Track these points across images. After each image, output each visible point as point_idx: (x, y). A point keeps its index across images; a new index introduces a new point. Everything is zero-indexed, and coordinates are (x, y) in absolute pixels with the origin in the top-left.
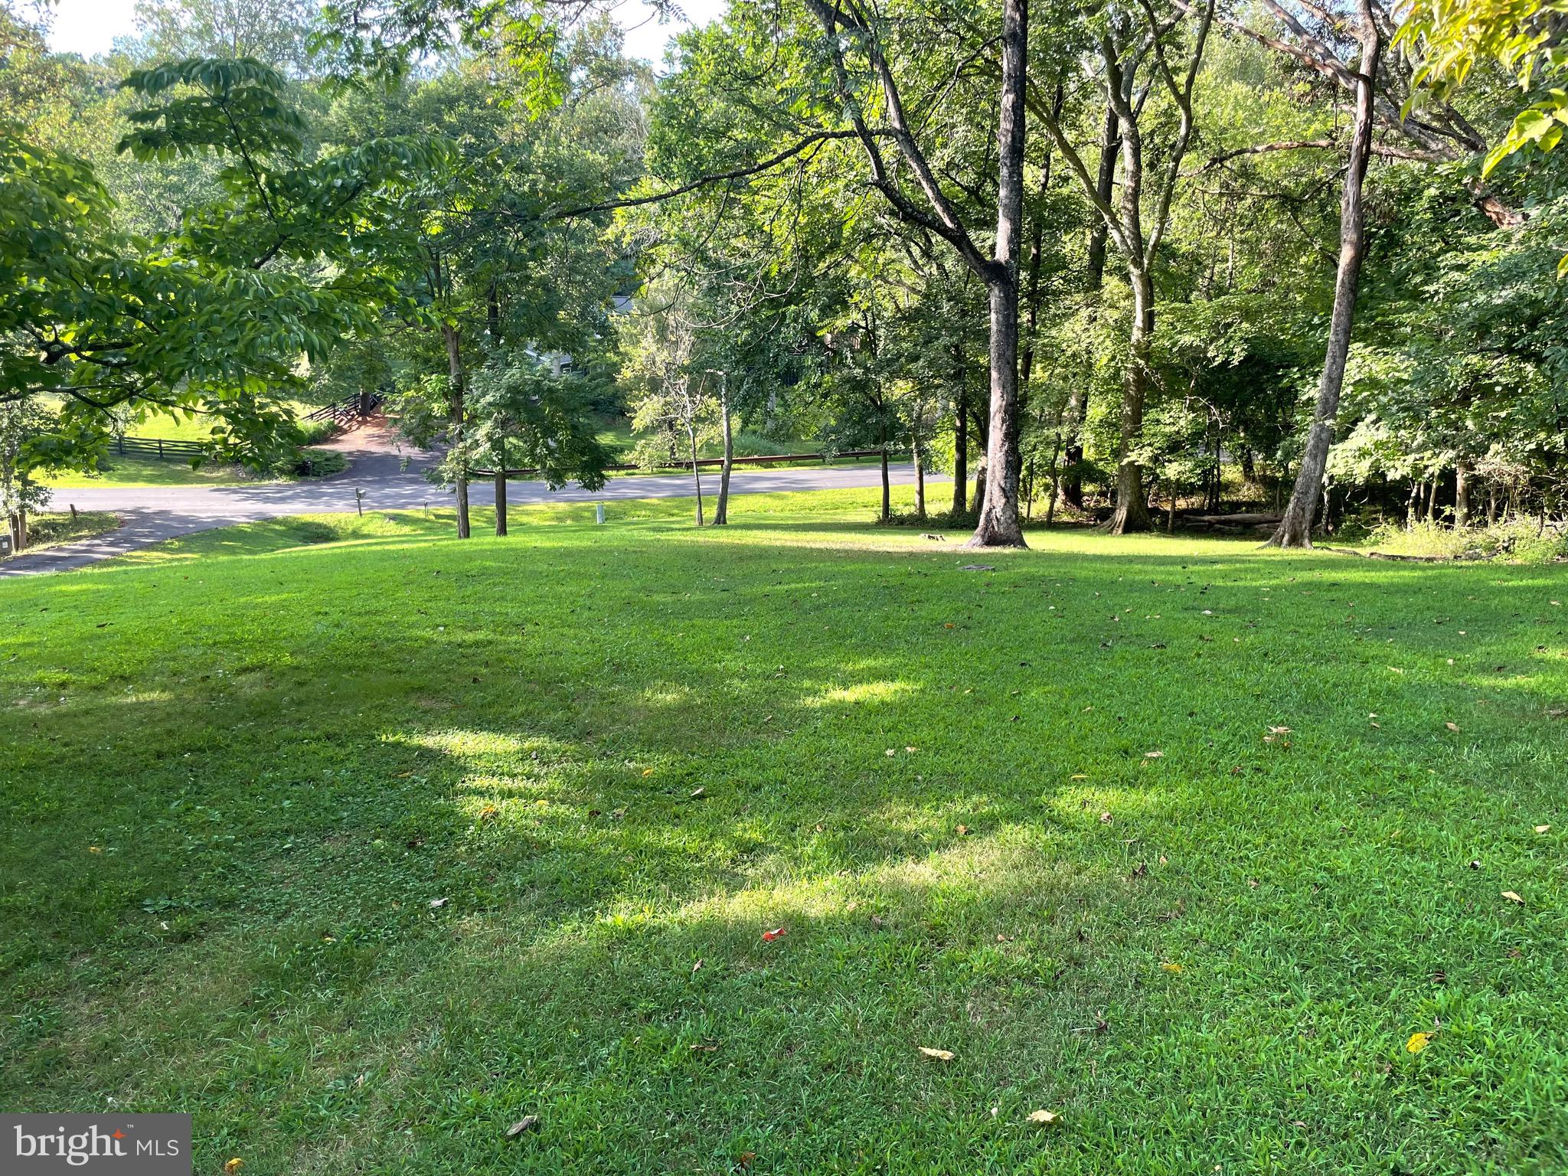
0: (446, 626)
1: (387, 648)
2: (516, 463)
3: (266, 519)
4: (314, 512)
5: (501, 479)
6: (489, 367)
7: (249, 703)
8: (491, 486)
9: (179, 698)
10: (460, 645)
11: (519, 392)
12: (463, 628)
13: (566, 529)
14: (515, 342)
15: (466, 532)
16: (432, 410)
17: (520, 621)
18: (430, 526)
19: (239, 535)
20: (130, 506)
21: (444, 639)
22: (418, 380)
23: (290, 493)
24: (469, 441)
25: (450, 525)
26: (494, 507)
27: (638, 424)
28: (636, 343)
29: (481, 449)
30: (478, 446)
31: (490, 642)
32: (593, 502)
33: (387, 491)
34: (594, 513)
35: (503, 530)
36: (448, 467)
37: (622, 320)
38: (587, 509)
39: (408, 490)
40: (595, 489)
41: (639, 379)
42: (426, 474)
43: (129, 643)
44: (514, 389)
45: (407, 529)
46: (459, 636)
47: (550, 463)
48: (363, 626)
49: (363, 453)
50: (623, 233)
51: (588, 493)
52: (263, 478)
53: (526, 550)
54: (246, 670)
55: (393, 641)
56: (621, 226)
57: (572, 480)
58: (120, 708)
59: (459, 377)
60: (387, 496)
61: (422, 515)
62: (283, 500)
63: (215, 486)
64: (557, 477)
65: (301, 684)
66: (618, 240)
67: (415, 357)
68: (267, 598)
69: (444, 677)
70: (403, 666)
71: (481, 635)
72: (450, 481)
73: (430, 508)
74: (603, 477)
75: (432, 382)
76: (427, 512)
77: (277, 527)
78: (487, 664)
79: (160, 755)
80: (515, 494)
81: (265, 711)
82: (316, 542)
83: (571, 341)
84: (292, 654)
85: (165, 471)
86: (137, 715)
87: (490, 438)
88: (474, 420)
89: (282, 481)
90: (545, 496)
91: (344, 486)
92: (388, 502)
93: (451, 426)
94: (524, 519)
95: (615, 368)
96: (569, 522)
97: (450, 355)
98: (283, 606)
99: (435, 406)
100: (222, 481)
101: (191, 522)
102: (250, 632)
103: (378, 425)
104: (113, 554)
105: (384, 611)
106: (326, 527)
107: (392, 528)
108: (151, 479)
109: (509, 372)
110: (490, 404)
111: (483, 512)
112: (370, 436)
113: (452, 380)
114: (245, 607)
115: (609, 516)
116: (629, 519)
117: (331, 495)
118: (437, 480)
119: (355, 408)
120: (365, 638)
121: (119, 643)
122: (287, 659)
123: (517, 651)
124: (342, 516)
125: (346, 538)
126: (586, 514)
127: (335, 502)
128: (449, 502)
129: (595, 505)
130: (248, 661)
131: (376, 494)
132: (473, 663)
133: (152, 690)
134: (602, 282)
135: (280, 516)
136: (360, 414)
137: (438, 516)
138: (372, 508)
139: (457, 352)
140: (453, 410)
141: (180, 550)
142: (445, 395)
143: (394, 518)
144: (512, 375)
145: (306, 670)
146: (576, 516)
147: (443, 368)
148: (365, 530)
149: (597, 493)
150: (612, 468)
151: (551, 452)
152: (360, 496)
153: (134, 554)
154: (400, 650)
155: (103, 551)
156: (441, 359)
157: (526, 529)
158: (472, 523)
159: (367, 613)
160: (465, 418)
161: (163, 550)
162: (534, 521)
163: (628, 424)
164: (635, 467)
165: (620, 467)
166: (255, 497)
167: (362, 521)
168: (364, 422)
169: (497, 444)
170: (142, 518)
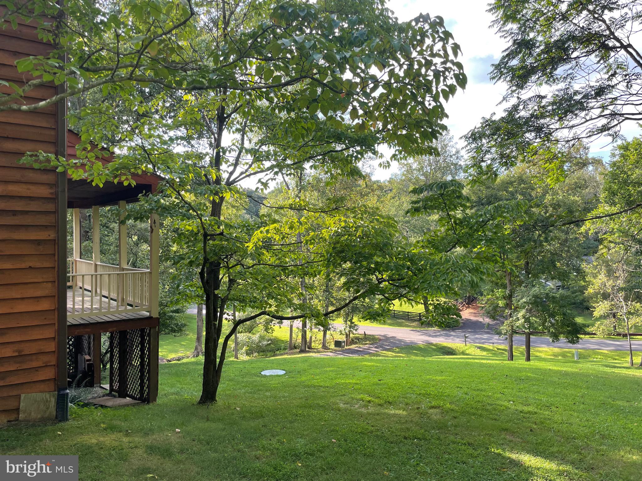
0: (513, 402)
1: (489, 407)
2: (535, 329)
3: (429, 343)
4: (447, 342)
5: (528, 335)
6: (524, 287)
7: (436, 422)
8: (523, 338)
9: (409, 414)
10: (521, 412)
11: (538, 298)
12: (522, 404)
13: (558, 361)
14: (536, 276)
15: (511, 357)
16: (498, 304)
17: (548, 405)
18: (495, 353)
19: (419, 349)
20: (383, 334)
21: (513, 407)
22: (493, 291)
23: (439, 334)
24: (515, 318)
25: (503, 353)
26: (524, 347)
27: (596, 314)
28: (595, 277)
29: (520, 322)
30: (519, 320)
31: (536, 413)
32: (573, 349)
33: (477, 336)
34: (573, 355)
35: (528, 359)
36: (504, 328)
37: (589, 266)
38: (569, 352)
39: (485, 336)
40: (574, 343)
41: (596, 294)
42: (494, 330)
43: (389, 388)
44: (536, 297)
45: (485, 353)
46: (520, 408)
47: (552, 330)
48: (477, 396)
49: (468, 320)
50: (589, 229)
51: (571, 345)
52: (429, 327)
53: (546, 370)
54: (432, 407)
55: (492, 405)
56: (588, 227)
57: (562, 338)
58: (389, 415)
59: (511, 291)
60: (477, 338)
61: (491, 348)
62: (436, 336)
63: (412, 329)
64: (555, 337)
65: (455, 418)
66: (587, 232)
67: (492, 282)
68: (437, 377)
69: (516, 426)
70: (497, 418)
71: (531, 409)
72: (505, 335)
73: (495, 345)
74: (578, 338)
75: (499, 292)
76: (494, 347)
77: (433, 347)
78: (536, 424)
79: (405, 438)
80: (535, 342)
81: (442, 427)
82: (448, 355)
83: (563, 276)
84: (450, 403)
85: (395, 321)
86: (395, 419)
87: (524, 317)
88: (517, 309)
89: (436, 328)
90: (548, 344)
91: (459, 332)
92: (477, 341)
93: (507, 311)
94: (538, 354)
95: (585, 288)
96: (560, 358)
97: (507, 282)
98: (443, 381)
99: (500, 302)
100: (414, 327)
101: (403, 342)
102: (433, 391)
103: (474, 309)
104: (376, 351)
105: (485, 390)
106: (452, 349)
107: (478, 352)
108: (390, 325)
109: (534, 289)
110: (525, 302)
111: (519, 349)
112: (470, 313)
113: (508, 292)
114: (429, 380)
115: (581, 357)
116: (591, 359)
117: (454, 336)
118: (499, 333)
119: (465, 302)
120: (479, 401)
121: (387, 388)
122: (448, 405)
123: (549, 419)
124: (458, 345)
125: (460, 354)
126: (569, 355)
127: (456, 339)
128: (503, 343)
129: (574, 351)
130: (433, 404)
131: (473, 337)
132: (529, 422)
133: (400, 409)
134: (578, 250)
135: (434, 342)
136: (467, 304)
137: (498, 349)
138: (470, 343)
139: (510, 280)
140: (507, 304)
141: (398, 352)
142: (504, 298)
143: (479, 348)
144: (536, 290)
145: (457, 412)
146: (564, 355)
147: (504, 287)
148: (467, 352)
149: (575, 345)
150: (582, 334)
151: (553, 325)
152: (466, 337)
153: (384, 352)
154: (495, 410)
155: (373, 350)
156: (503, 283)
157: (540, 359)
158: (514, 354)
159: (478, 390)
160: (513, 308)
161: (393, 352)
162: (543, 355)
163: (591, 314)
164: (595, 334)
165: (586, 333)
166: (426, 334)
167: (466, 348)
168: (468, 307)
169: (527, 320)
170: (386, 338)
